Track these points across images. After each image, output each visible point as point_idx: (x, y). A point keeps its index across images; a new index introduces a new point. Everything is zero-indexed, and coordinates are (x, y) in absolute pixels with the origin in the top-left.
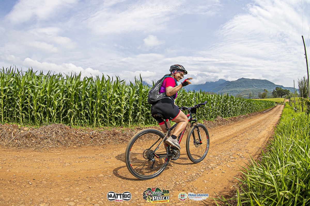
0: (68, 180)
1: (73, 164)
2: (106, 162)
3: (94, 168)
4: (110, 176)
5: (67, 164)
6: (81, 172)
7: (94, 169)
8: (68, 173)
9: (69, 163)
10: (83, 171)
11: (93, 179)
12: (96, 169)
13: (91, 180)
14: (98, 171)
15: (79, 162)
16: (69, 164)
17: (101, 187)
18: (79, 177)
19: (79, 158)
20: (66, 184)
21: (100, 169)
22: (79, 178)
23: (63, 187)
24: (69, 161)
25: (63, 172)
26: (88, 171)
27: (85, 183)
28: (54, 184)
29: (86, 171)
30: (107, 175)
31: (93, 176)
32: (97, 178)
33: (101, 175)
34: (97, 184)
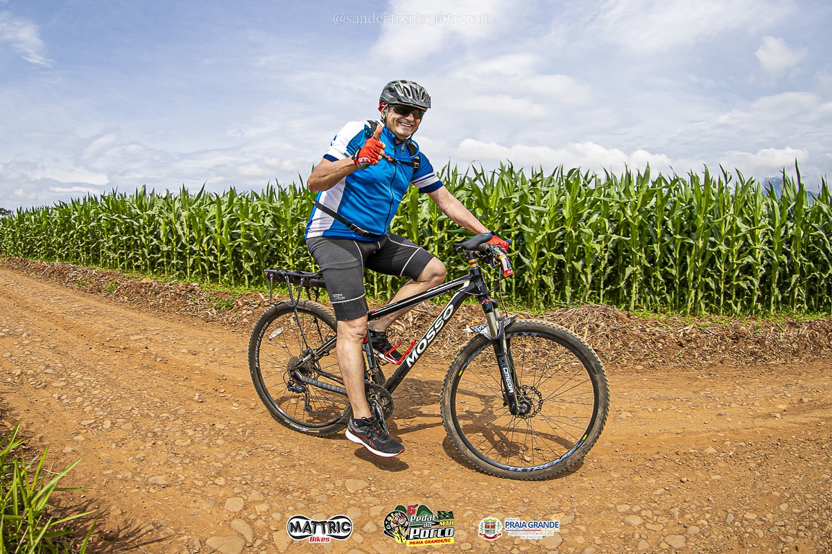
0: (629, 457)
1: (640, 415)
2: (720, 414)
3: (692, 430)
4: (731, 454)
5: (624, 415)
6: (661, 437)
7: (691, 433)
8: (629, 439)
9: (630, 412)
10: (665, 436)
11: (692, 460)
12: (699, 433)
13: (685, 460)
14: (703, 437)
15: (655, 410)
16: (630, 415)
17: (707, 483)
18: (656, 450)
19: (654, 399)
20: (624, 467)
21: (708, 434)
22: (658, 453)
23: (616, 475)
24: (628, 405)
25: (616, 434)
26: (679, 436)
27: (672, 468)
28: (591, 464)
29: (674, 436)
30: (725, 450)
31: (692, 451)
32: (701, 456)
33: (711, 450)
34: (699, 473)
